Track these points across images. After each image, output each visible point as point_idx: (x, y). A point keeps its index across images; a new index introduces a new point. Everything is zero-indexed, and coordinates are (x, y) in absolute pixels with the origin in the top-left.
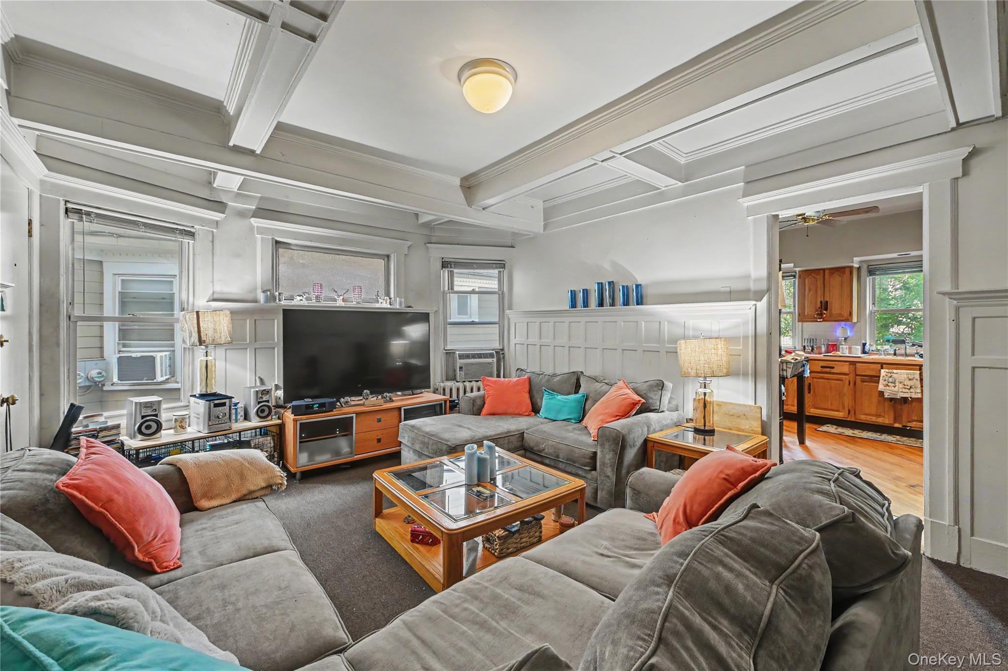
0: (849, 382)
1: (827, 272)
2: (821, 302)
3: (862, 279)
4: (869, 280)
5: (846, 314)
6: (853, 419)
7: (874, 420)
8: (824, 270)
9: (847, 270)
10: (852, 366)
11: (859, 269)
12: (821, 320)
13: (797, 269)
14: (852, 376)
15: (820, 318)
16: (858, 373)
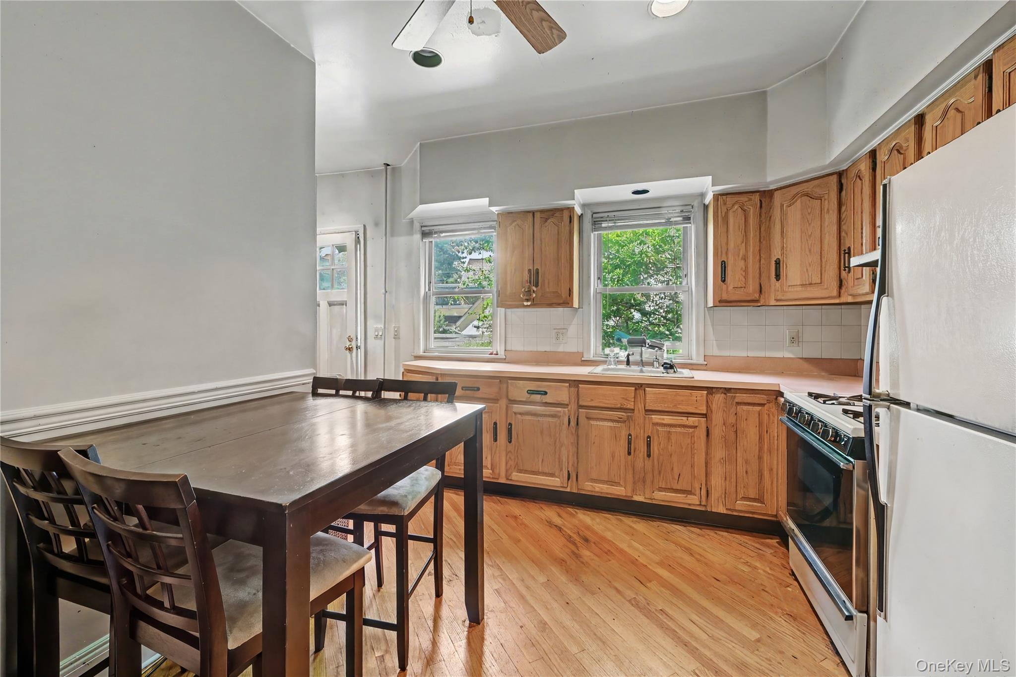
0: (569, 419)
1: (538, 215)
2: (530, 271)
3: (585, 235)
4: (593, 236)
5: (564, 294)
6: (575, 491)
7: (605, 491)
8: (533, 213)
9: (566, 215)
10: (572, 389)
11: (581, 217)
12: (529, 303)
13: (494, 209)
14: (573, 406)
15: (527, 300)
16: (581, 403)
